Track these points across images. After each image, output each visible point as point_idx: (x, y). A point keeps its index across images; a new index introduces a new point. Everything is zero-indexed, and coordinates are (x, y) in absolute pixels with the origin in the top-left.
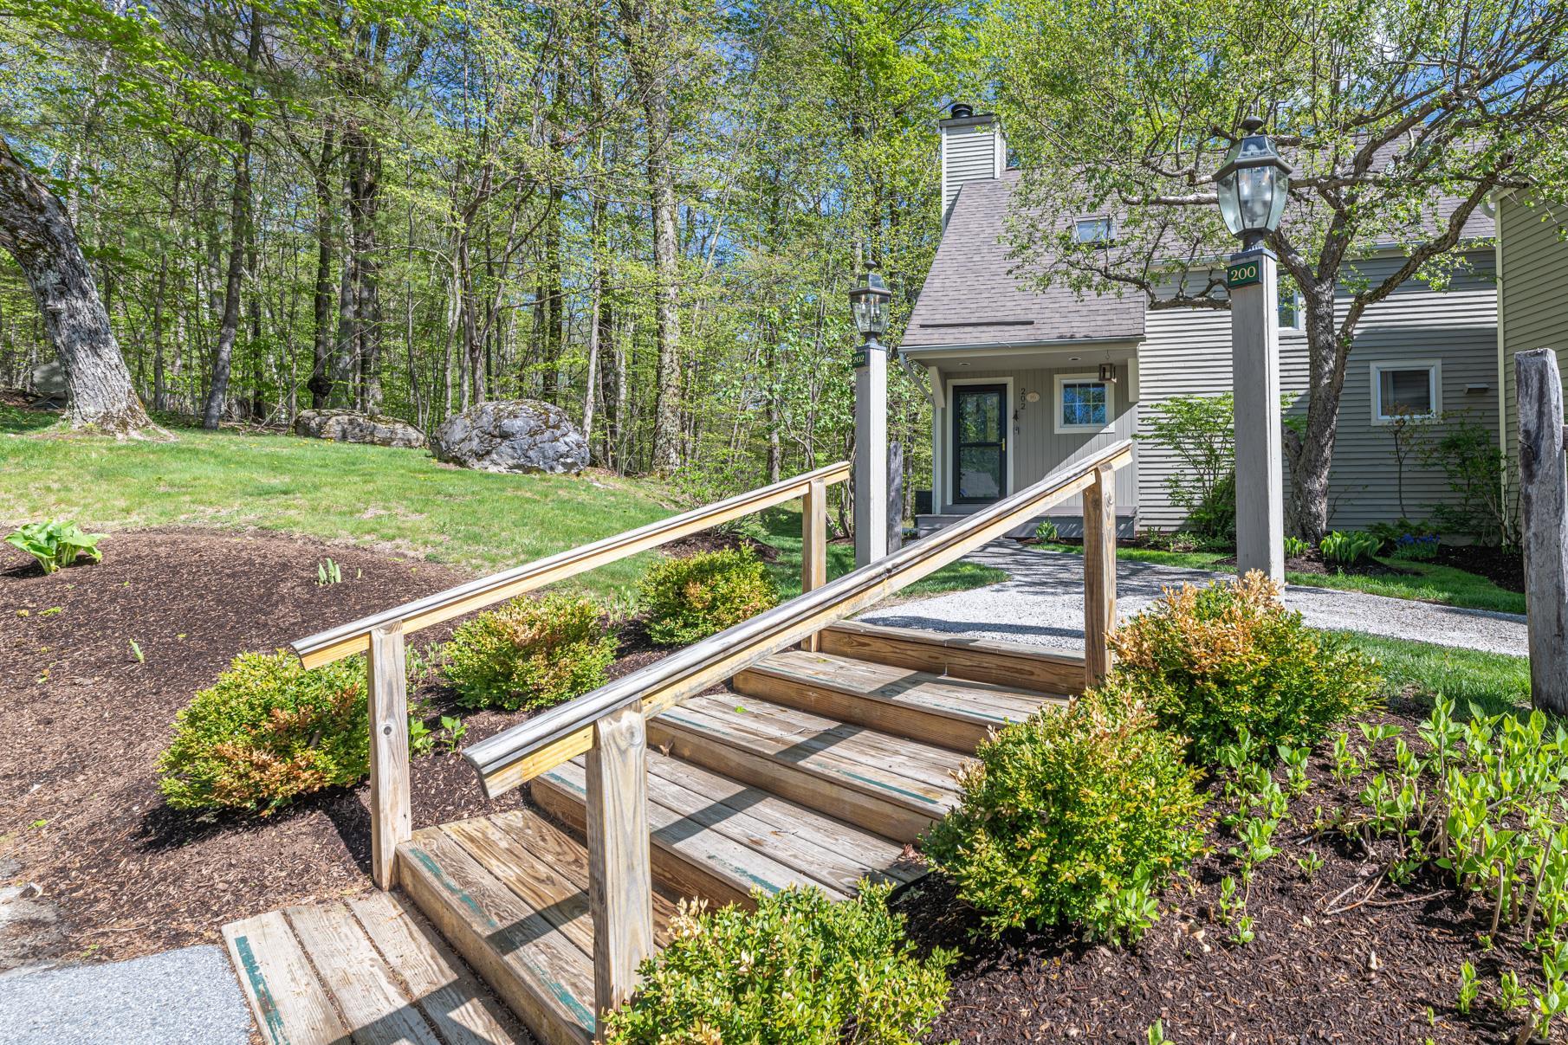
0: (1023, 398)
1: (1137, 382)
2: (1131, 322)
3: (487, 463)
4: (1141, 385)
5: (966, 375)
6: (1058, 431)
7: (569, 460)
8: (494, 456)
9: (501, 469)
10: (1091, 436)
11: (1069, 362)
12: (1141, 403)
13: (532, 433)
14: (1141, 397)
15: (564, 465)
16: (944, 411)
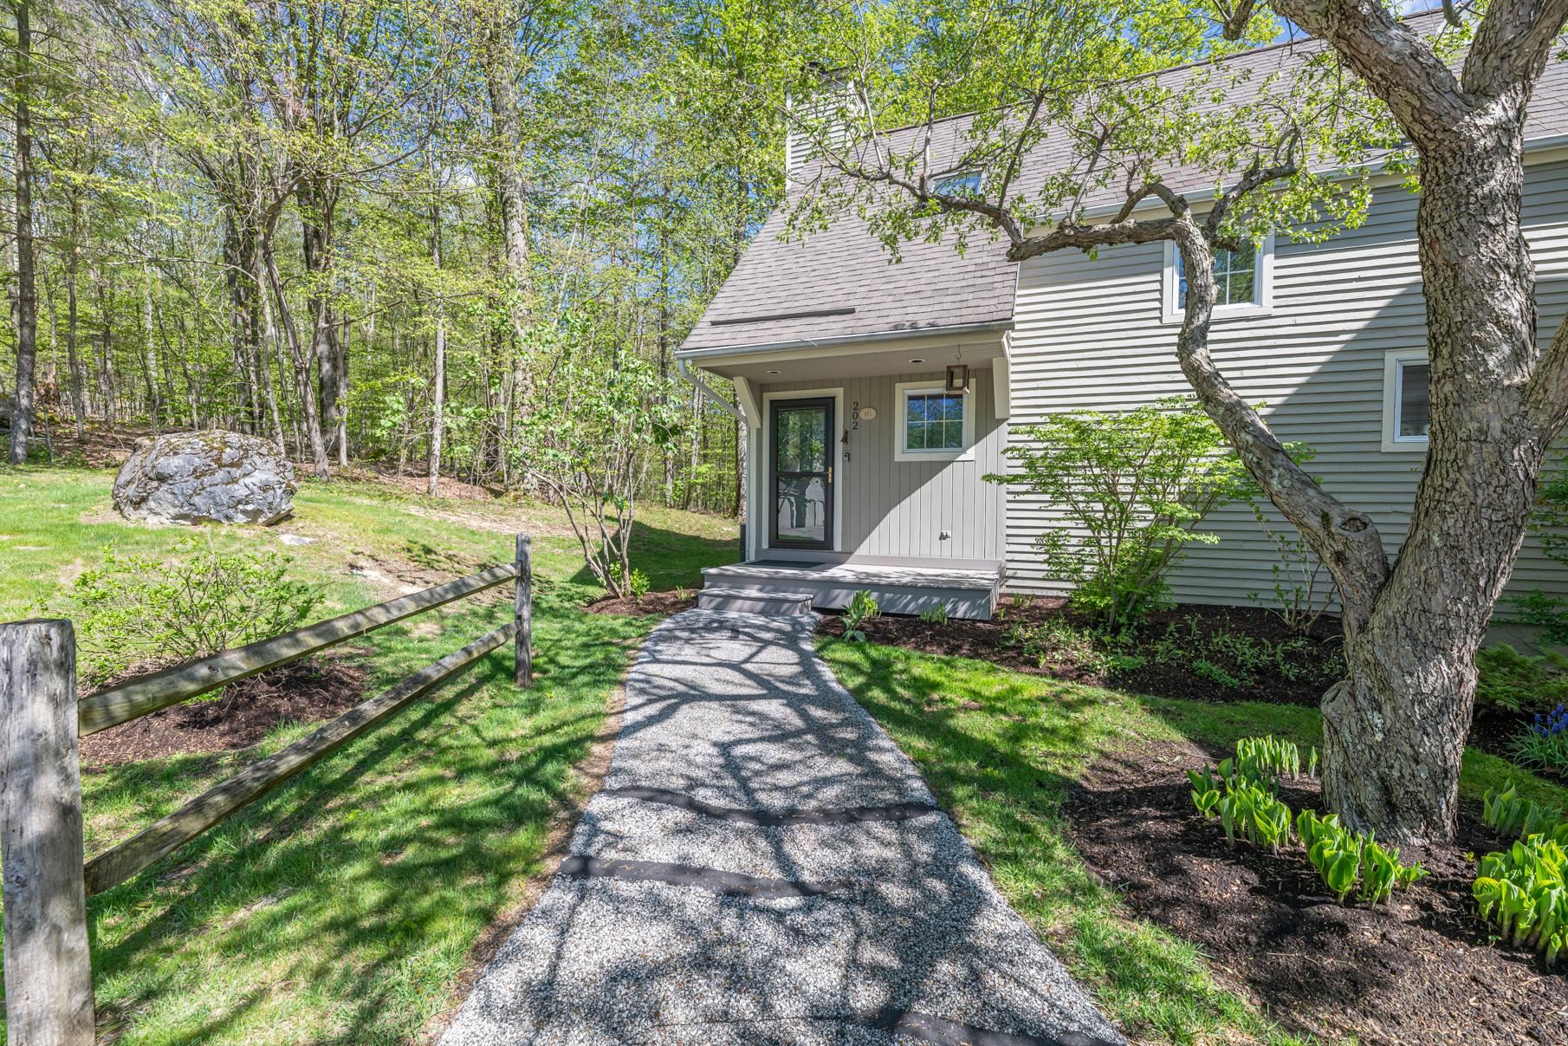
0: (856, 415)
1: (1006, 390)
2: (995, 301)
3: (144, 513)
4: (1013, 395)
5: (787, 386)
6: (898, 458)
7: (250, 507)
8: (152, 504)
9: (163, 519)
10: (943, 465)
11: (908, 366)
12: (1012, 420)
13: (198, 474)
14: (1013, 412)
15: (244, 512)
16: (760, 432)
